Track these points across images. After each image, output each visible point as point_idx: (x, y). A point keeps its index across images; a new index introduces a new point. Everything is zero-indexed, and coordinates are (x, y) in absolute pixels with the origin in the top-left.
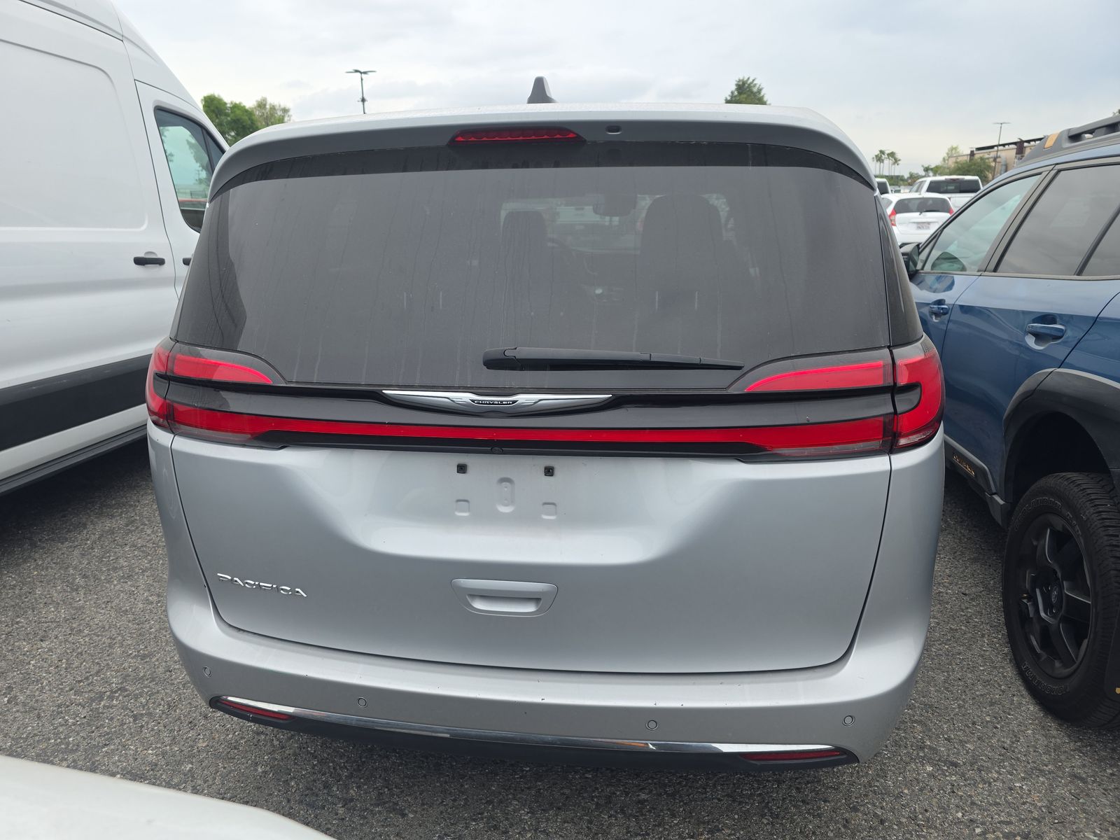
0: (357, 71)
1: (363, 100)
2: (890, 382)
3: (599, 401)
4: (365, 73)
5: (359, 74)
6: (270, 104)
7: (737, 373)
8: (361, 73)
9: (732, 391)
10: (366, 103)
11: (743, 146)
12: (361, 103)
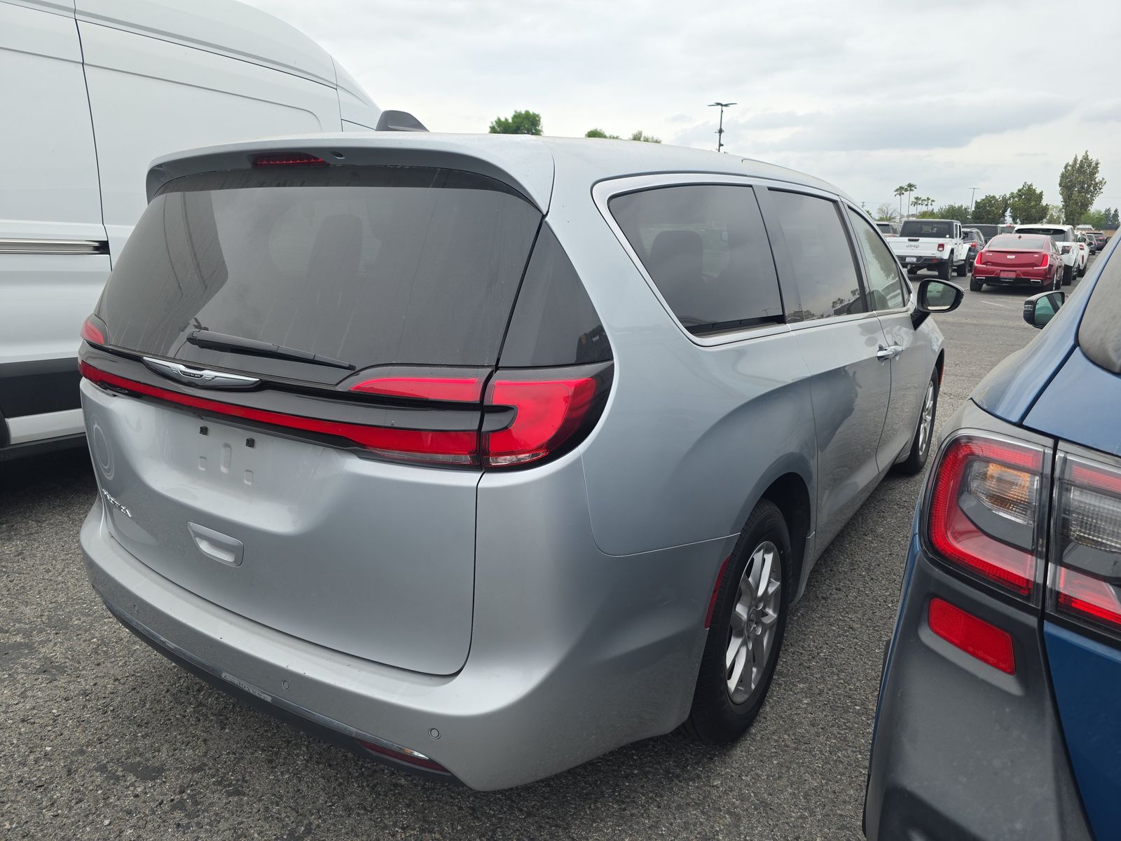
0: (718, 104)
1: (721, 131)
2: (477, 399)
3: (250, 383)
4: (726, 105)
5: (720, 107)
6: (645, 137)
7: (349, 372)
8: (722, 105)
9: (339, 388)
10: (723, 134)
11: (432, 170)
12: (718, 134)
